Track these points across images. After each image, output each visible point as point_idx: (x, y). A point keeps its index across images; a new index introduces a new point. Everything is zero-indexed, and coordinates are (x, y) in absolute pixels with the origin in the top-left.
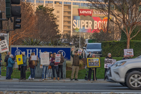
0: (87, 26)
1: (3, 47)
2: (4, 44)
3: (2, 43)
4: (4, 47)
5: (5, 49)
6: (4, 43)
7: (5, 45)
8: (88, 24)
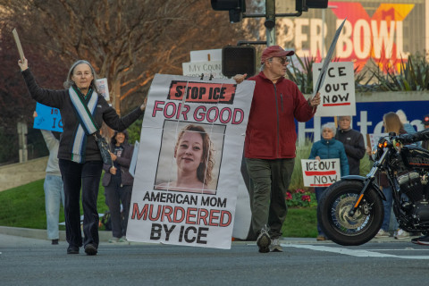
0: (306, 46)
1: (333, 93)
2: (338, 80)
3: (332, 72)
4: (337, 93)
5: (339, 101)
6: (341, 74)
7: (344, 85)
8: (309, 36)
